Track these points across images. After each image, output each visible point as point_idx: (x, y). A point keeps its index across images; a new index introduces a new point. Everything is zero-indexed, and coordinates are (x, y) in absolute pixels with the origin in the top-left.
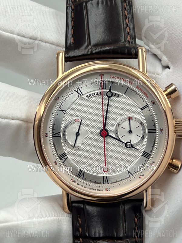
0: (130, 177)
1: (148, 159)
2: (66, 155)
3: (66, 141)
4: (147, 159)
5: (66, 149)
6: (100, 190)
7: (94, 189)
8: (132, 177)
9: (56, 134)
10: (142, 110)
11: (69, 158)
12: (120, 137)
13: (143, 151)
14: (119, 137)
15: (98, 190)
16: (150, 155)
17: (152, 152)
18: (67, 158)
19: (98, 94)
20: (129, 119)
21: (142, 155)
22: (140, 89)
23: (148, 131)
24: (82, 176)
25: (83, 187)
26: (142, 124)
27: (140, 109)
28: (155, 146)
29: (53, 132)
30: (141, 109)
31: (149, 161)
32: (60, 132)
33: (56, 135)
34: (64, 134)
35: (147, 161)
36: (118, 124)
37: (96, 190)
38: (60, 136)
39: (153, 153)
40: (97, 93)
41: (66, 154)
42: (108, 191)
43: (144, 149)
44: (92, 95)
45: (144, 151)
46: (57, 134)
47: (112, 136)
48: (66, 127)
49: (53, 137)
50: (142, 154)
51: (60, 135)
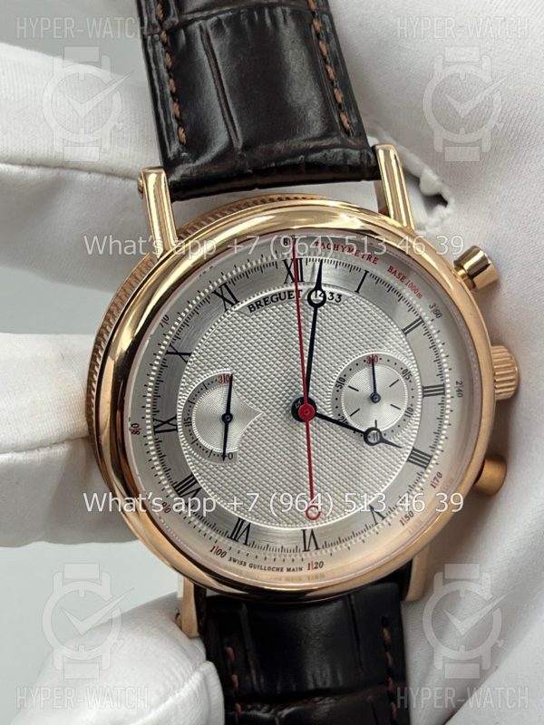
0: (376, 524)
1: (425, 468)
2: (196, 482)
3: (194, 442)
4: (423, 470)
5: (193, 464)
6: (293, 570)
7: (278, 569)
8: (382, 524)
9: (164, 423)
10: (406, 334)
11: (205, 489)
12: (347, 416)
13: (411, 448)
14: (343, 417)
15: (289, 570)
16: (431, 457)
17: (433, 448)
18: (198, 490)
19: (283, 297)
20: (372, 361)
21: (408, 460)
22: (399, 274)
23: (423, 392)
24: (244, 537)
25: (247, 565)
26: (406, 374)
27: (400, 332)
28: (444, 432)
29: (154, 420)
30: (403, 330)
31: (426, 476)
32: (175, 418)
33: (164, 426)
34: (187, 422)
35: (420, 475)
36: (340, 378)
37: (285, 570)
38: (176, 430)
39: (438, 452)
40: (280, 294)
41: (194, 478)
42: (316, 568)
43: (412, 444)
44: (265, 302)
45: (414, 449)
46: (168, 422)
47: (326, 414)
48: (191, 402)
49: (155, 432)
50: (407, 456)
51: (176, 425)
